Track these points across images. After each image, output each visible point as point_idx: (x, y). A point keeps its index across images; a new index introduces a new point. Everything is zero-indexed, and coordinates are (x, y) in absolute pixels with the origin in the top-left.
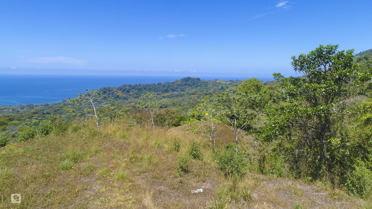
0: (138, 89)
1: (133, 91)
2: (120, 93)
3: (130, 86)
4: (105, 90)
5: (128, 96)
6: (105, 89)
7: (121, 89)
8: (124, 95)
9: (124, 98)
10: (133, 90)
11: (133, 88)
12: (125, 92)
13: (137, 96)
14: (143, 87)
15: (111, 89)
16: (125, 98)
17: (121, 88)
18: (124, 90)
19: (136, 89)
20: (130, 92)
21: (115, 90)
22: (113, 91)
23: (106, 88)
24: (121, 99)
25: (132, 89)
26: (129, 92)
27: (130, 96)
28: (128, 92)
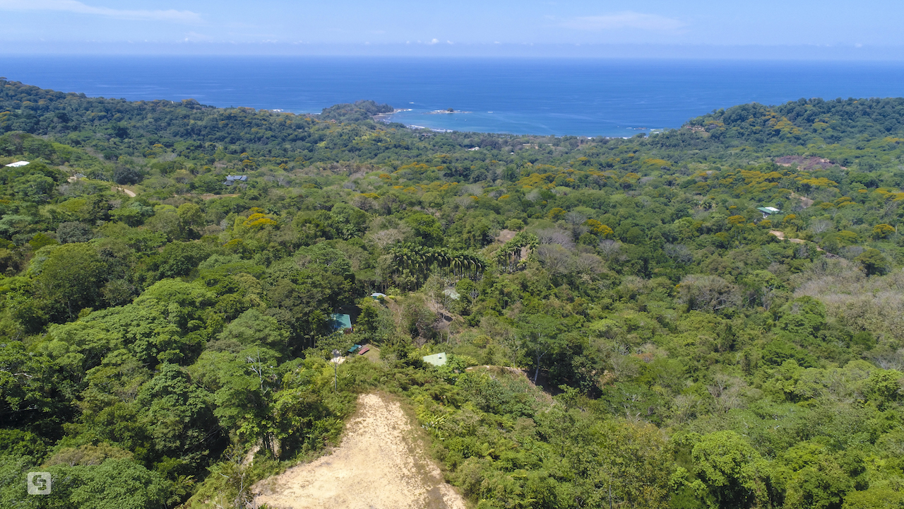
0: (841, 113)
1: (826, 119)
2: (784, 125)
3: (819, 103)
4: (744, 113)
5: (807, 132)
6: (744, 109)
7: (790, 111)
8: (797, 131)
9: (793, 139)
10: (826, 117)
11: (828, 109)
12: (800, 119)
13: (835, 134)
14: (861, 107)
15: (762, 110)
16: (798, 138)
17: (789, 107)
18: (798, 115)
19: (837, 112)
20: (817, 120)
21: (773, 114)
22: (767, 117)
23: (747, 107)
24: (786, 140)
25: (824, 113)
26: (813, 121)
27: (814, 135)
28: (810, 120)
